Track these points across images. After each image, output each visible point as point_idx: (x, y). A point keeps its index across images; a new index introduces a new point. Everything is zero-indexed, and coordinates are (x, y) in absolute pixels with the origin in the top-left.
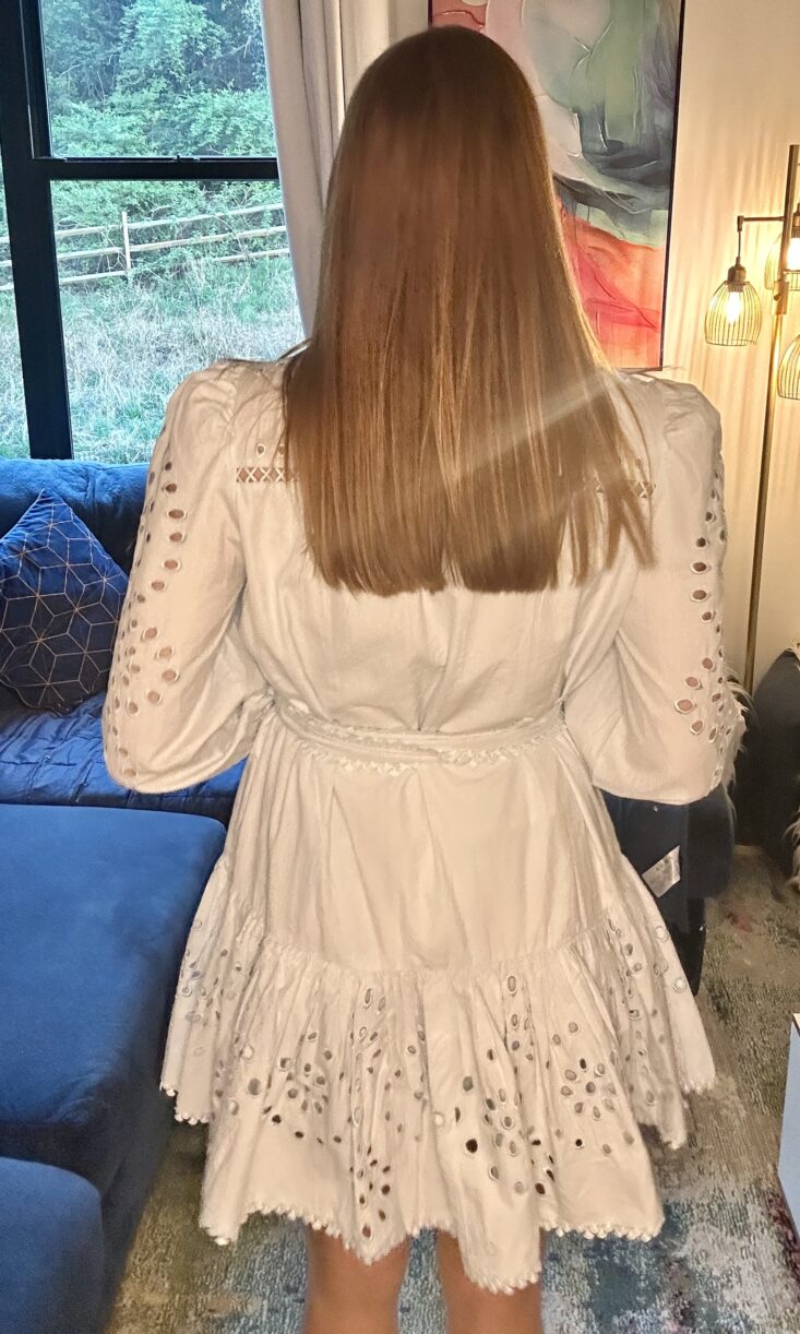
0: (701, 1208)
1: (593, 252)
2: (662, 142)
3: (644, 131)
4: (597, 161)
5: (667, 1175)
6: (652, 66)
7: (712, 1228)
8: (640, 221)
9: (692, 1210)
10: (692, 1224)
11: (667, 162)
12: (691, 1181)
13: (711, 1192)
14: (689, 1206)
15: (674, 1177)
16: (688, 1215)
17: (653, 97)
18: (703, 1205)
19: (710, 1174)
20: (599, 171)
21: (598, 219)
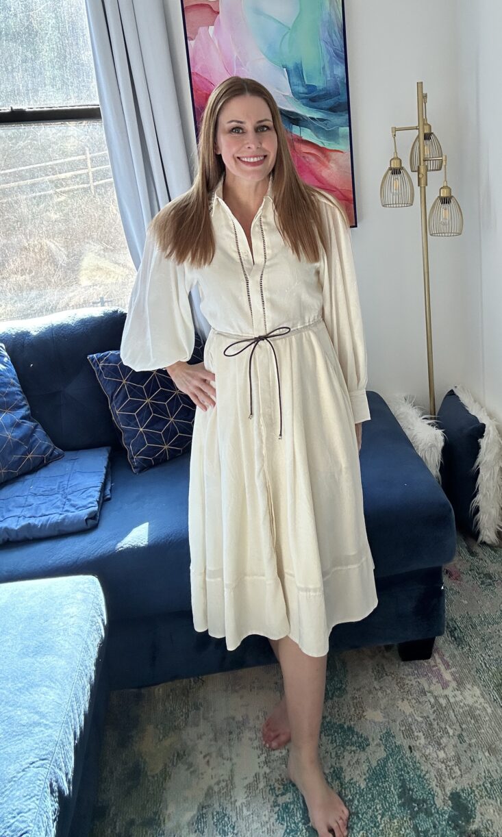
0: (479, 788)
1: (307, 155)
2: (340, 85)
3: (328, 79)
4: (303, 98)
5: (453, 769)
6: (328, 37)
7: (491, 801)
8: (331, 135)
9: (474, 791)
10: (477, 801)
12: (468, 770)
13: (483, 774)
14: (471, 788)
15: (456, 769)
16: (472, 796)
17: (331, 57)
18: (480, 786)
19: (479, 761)
20: (303, 104)
21: (307, 134)
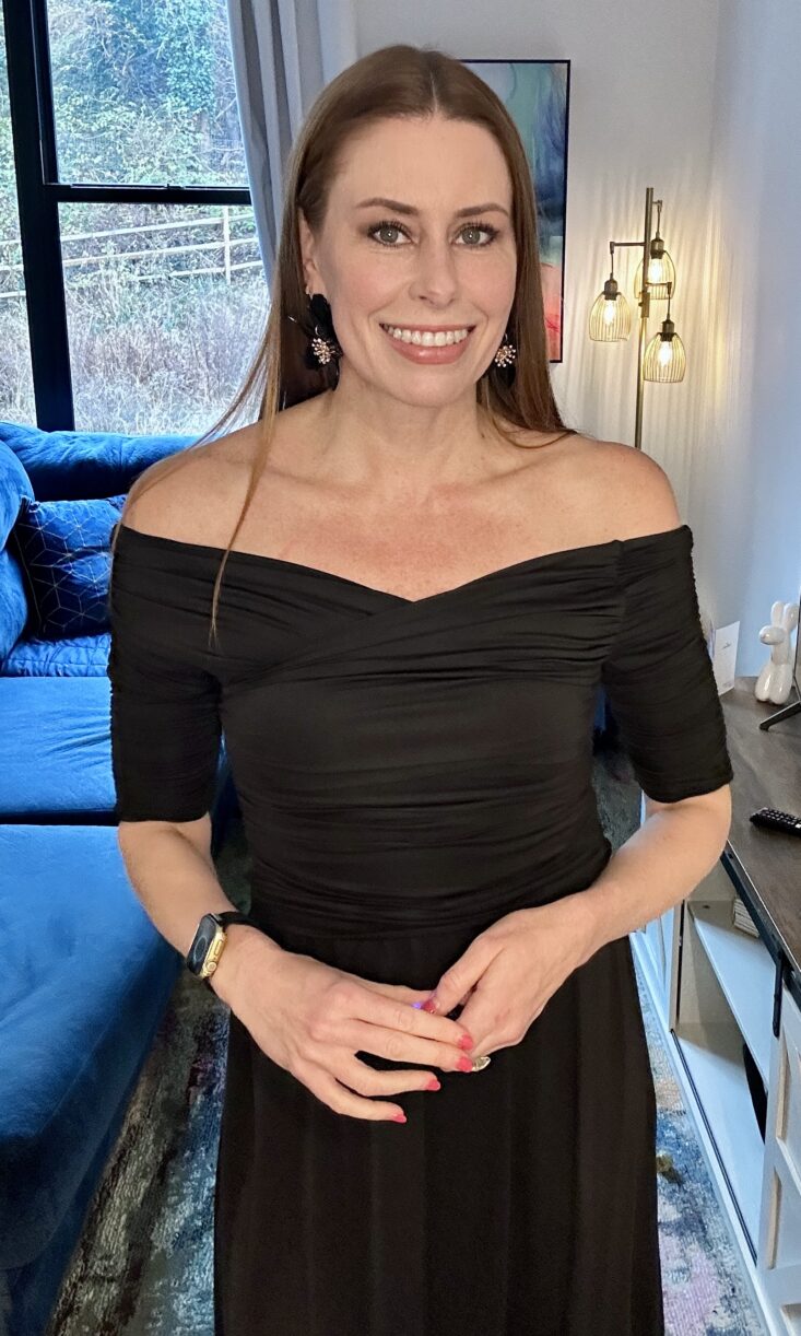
3: (543, 175)
6: (546, 123)
11: (561, 199)
17: (548, 149)
